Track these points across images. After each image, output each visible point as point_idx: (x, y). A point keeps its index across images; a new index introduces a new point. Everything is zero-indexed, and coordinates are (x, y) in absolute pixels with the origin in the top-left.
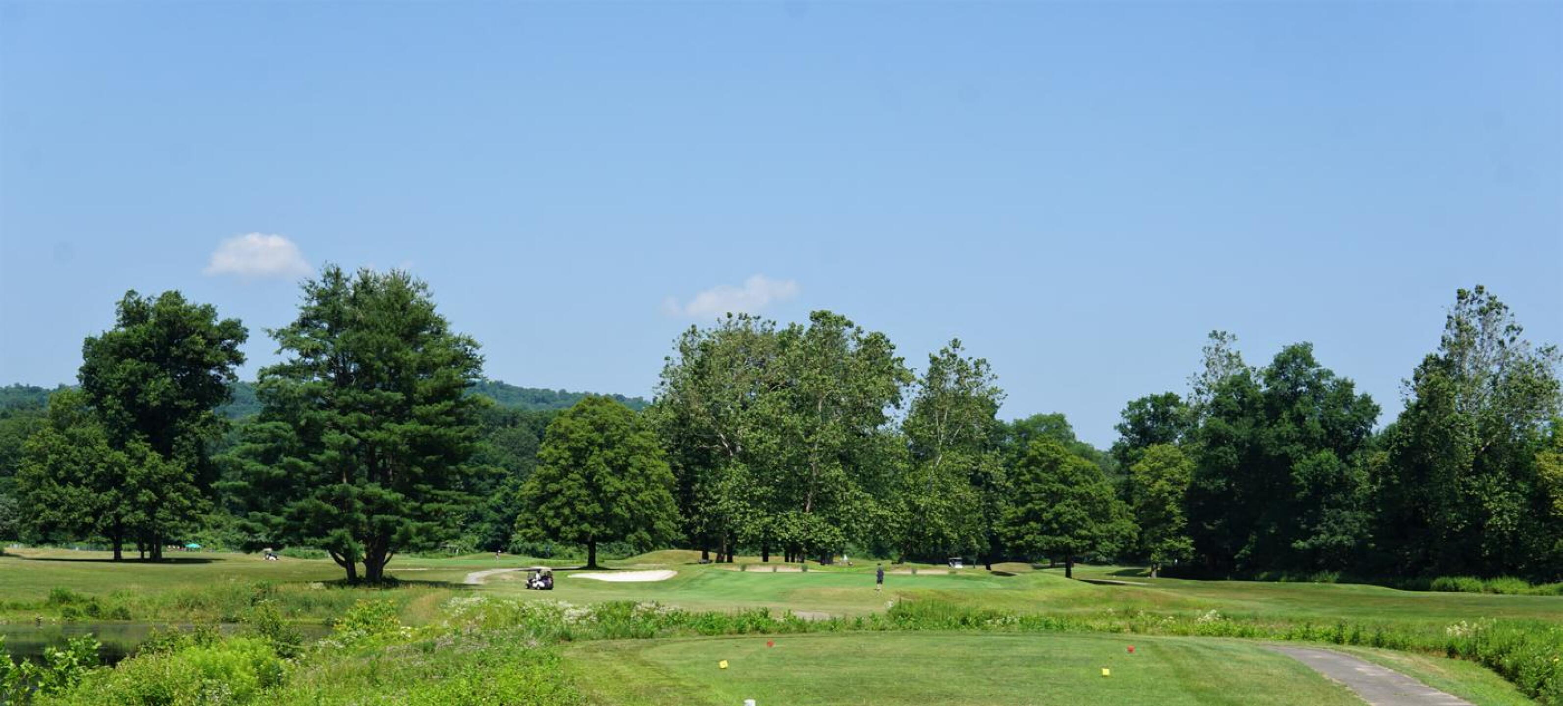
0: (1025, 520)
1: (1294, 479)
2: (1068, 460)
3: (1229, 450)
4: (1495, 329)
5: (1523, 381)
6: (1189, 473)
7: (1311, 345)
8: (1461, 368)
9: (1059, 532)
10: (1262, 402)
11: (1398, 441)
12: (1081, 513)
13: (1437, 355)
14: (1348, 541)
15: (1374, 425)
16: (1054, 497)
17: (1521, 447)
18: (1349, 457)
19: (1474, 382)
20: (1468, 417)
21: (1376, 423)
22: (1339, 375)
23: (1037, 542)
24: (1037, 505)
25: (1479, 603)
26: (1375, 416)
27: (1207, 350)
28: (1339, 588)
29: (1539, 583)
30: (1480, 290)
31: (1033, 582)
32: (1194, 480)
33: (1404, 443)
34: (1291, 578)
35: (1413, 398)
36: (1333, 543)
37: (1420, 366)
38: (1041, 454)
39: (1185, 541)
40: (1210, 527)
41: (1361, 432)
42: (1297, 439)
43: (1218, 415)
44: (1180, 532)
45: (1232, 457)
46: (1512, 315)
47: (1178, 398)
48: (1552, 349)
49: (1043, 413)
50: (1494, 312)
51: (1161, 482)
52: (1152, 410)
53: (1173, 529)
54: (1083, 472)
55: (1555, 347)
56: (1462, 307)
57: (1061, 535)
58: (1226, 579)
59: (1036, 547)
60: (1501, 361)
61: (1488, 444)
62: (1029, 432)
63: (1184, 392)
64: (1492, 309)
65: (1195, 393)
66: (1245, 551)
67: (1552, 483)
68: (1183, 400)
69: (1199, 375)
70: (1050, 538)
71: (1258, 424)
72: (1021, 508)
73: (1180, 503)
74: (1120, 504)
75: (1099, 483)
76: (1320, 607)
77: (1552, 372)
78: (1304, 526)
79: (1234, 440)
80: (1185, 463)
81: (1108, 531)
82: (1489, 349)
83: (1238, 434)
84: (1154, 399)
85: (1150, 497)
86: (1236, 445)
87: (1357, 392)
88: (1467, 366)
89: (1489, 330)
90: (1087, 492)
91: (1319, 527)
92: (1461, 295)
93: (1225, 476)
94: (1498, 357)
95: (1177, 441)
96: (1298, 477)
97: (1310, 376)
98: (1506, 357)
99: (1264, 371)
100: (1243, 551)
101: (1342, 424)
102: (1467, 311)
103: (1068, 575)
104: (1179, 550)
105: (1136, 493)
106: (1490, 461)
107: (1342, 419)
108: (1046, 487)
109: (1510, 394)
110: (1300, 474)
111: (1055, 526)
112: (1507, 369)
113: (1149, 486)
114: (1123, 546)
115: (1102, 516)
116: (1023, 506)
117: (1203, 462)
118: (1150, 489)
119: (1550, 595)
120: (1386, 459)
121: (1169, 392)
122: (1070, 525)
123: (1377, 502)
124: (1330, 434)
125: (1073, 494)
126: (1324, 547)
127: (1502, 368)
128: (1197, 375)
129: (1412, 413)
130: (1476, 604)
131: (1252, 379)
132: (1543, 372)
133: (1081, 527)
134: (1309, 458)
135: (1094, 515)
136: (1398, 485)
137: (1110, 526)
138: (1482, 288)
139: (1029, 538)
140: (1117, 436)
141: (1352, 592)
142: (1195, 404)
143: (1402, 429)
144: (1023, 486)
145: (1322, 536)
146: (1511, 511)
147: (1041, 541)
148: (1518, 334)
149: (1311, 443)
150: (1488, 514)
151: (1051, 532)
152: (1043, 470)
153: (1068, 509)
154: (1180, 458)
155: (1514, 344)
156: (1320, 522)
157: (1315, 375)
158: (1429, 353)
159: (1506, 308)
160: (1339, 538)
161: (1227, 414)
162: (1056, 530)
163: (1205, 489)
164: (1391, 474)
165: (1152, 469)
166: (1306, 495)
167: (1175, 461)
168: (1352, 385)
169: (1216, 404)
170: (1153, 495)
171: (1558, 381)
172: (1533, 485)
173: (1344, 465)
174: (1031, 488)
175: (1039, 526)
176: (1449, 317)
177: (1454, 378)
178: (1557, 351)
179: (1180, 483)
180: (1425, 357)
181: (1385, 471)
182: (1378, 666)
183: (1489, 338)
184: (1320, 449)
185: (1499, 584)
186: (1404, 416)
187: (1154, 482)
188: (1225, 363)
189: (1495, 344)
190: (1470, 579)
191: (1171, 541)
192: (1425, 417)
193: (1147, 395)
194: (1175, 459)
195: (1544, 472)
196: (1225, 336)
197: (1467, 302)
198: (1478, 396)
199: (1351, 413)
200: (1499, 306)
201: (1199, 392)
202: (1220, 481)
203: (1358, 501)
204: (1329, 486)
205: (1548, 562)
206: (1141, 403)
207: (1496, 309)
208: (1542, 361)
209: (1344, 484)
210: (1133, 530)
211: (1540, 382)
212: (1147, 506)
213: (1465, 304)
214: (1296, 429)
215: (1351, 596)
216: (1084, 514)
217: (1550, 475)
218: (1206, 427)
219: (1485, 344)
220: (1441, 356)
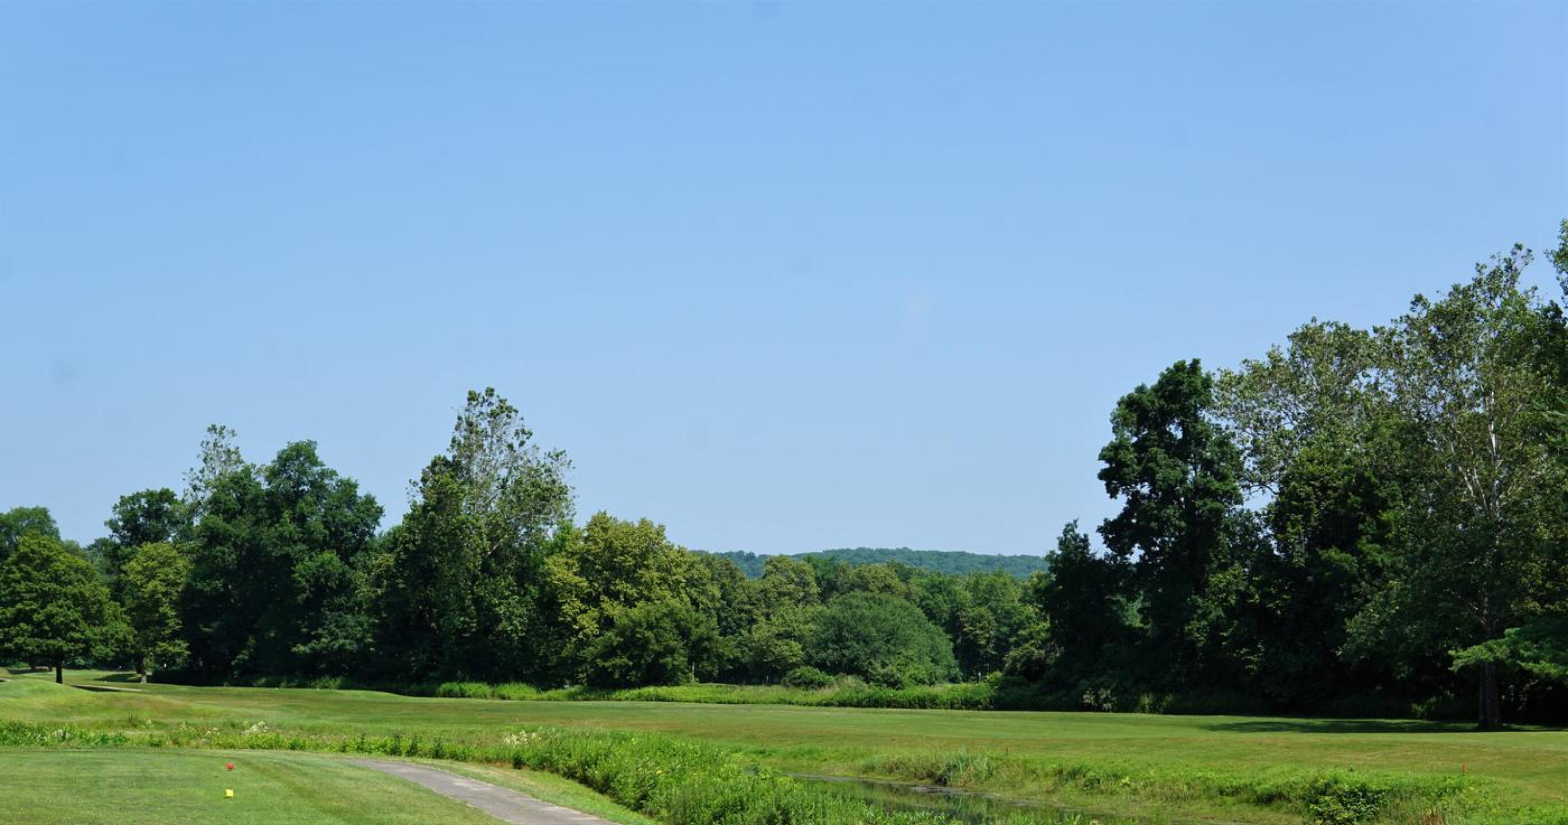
0: (15, 621)
1: (295, 581)
2: (61, 557)
3: (227, 550)
4: (505, 433)
5: (533, 485)
6: (184, 573)
7: (316, 443)
8: (469, 471)
9: (50, 634)
10: (263, 500)
11: (404, 544)
12: (74, 614)
13: (445, 457)
14: (350, 645)
15: (377, 527)
16: (45, 598)
17: (528, 552)
18: (351, 559)
19: (482, 486)
20: (477, 520)
21: (378, 525)
22: (343, 475)
23: (27, 645)
24: (27, 605)
25: (489, 710)
26: (378, 518)
27: (204, 445)
28: (342, 695)
29: (546, 689)
30: (490, 392)
31: (25, 688)
32: (190, 581)
33: (410, 546)
34: (293, 684)
35: (420, 500)
36: (336, 647)
37: (428, 468)
38: (33, 552)
39: (179, 645)
40: (207, 630)
41: (363, 534)
42: (299, 540)
43: (215, 512)
44: (175, 635)
45: (231, 557)
46: (522, 419)
47: (173, 495)
48: (561, 454)
49: (25, 507)
50: (504, 415)
51: (155, 582)
52: (146, 506)
53: (167, 632)
54: (76, 571)
55: (564, 451)
56: (472, 409)
57: (53, 638)
58: (222, 685)
59: (26, 651)
60: (510, 466)
61: (495, 548)
62: (10, 527)
63: (180, 490)
64: (503, 412)
65: (191, 489)
66: (243, 656)
67: (562, 588)
68: (179, 497)
69: (197, 470)
70: (41, 641)
71: (257, 523)
72: (10, 609)
73: (174, 605)
74: (115, 606)
75: (94, 583)
76: (328, 715)
77: (560, 476)
78: (305, 630)
79: (233, 539)
80: (181, 563)
81: (102, 634)
82: (498, 452)
83: (237, 533)
84: (150, 495)
85: (144, 598)
86: (235, 544)
87: (361, 493)
88: (475, 469)
89: (498, 433)
90: (81, 593)
91: (320, 631)
92: (472, 397)
93: (221, 577)
94: (506, 461)
95: (170, 539)
96: (300, 579)
97: (313, 475)
98: (515, 460)
99: (264, 468)
100: (240, 656)
101: (345, 525)
102: (478, 413)
103: (59, 680)
104: (174, 655)
105: (126, 594)
106: (497, 565)
107: (345, 520)
108: (37, 587)
109: (519, 498)
110: (301, 576)
111: (47, 628)
112: (514, 472)
113: (142, 586)
114: (118, 649)
115: (95, 618)
116: (13, 606)
117: (198, 562)
118: (143, 590)
119: (558, 700)
120: (391, 562)
121: (166, 488)
122: (63, 627)
123: (382, 607)
124: (333, 535)
125: (65, 595)
126: (325, 652)
127: (510, 473)
128: (194, 471)
129: (418, 517)
130: (487, 710)
131: (253, 476)
132: (550, 475)
133: (74, 630)
134: (311, 560)
135: (87, 617)
136: (404, 589)
137: (105, 629)
138: (492, 390)
139: (19, 640)
140: (107, 533)
141: (357, 698)
142: (191, 501)
143: (410, 530)
144: (13, 584)
145: (324, 640)
146: (520, 616)
147: (32, 645)
148: (528, 438)
149: (316, 545)
150: (497, 619)
151: (43, 635)
152: (35, 568)
153: (61, 610)
154: (175, 558)
155: (523, 448)
156: (322, 625)
157: (318, 474)
158: (437, 455)
159: (516, 412)
160: (341, 641)
161: (225, 512)
162: (47, 632)
163: (202, 591)
164: (398, 578)
165: (145, 568)
166: (308, 597)
167: (169, 561)
168: (355, 486)
169: (215, 501)
170: (147, 596)
171: (566, 487)
172: (542, 588)
173: (347, 567)
174: (21, 587)
175: (30, 628)
176: (460, 418)
177: (462, 480)
178: (566, 455)
179: (175, 584)
180: (433, 458)
181: (389, 575)
182: (474, 780)
183: (498, 441)
184: (322, 550)
185: (506, 689)
186: (410, 518)
187: (148, 581)
188: (223, 459)
189: (504, 448)
190: (478, 685)
191: (164, 645)
192: (433, 519)
193: (142, 490)
194: (170, 558)
195: (553, 577)
196: (224, 431)
197: (477, 404)
198: (486, 499)
199: (355, 515)
200: (510, 409)
201: (195, 488)
202: (217, 582)
203: (360, 605)
204: (331, 588)
205: (555, 667)
206: (135, 498)
207: (506, 413)
208: (551, 466)
209: (345, 587)
210: (129, 633)
211: (549, 486)
212: (140, 607)
213: (475, 407)
214: (299, 530)
215: (359, 702)
216: (77, 615)
217: (559, 580)
218: (204, 525)
219: (494, 448)
220: (450, 459)
